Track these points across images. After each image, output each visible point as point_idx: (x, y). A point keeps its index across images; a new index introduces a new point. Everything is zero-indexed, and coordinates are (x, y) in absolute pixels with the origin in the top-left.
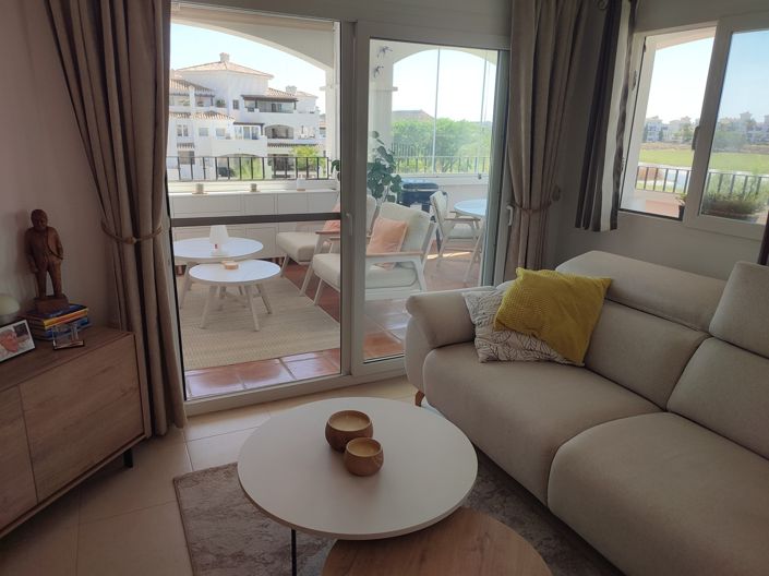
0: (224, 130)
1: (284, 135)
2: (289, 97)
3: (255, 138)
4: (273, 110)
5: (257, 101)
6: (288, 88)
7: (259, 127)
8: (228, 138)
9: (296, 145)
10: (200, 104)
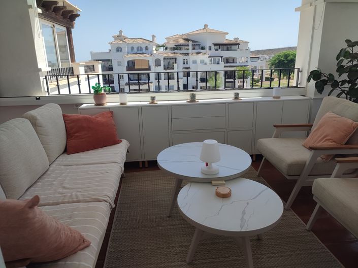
0: (204, 61)
1: (232, 62)
2: (236, 43)
3: (218, 63)
4: (228, 50)
5: (220, 46)
6: (235, 39)
7: (220, 58)
8: (206, 64)
9: (238, 66)
10: (194, 49)
